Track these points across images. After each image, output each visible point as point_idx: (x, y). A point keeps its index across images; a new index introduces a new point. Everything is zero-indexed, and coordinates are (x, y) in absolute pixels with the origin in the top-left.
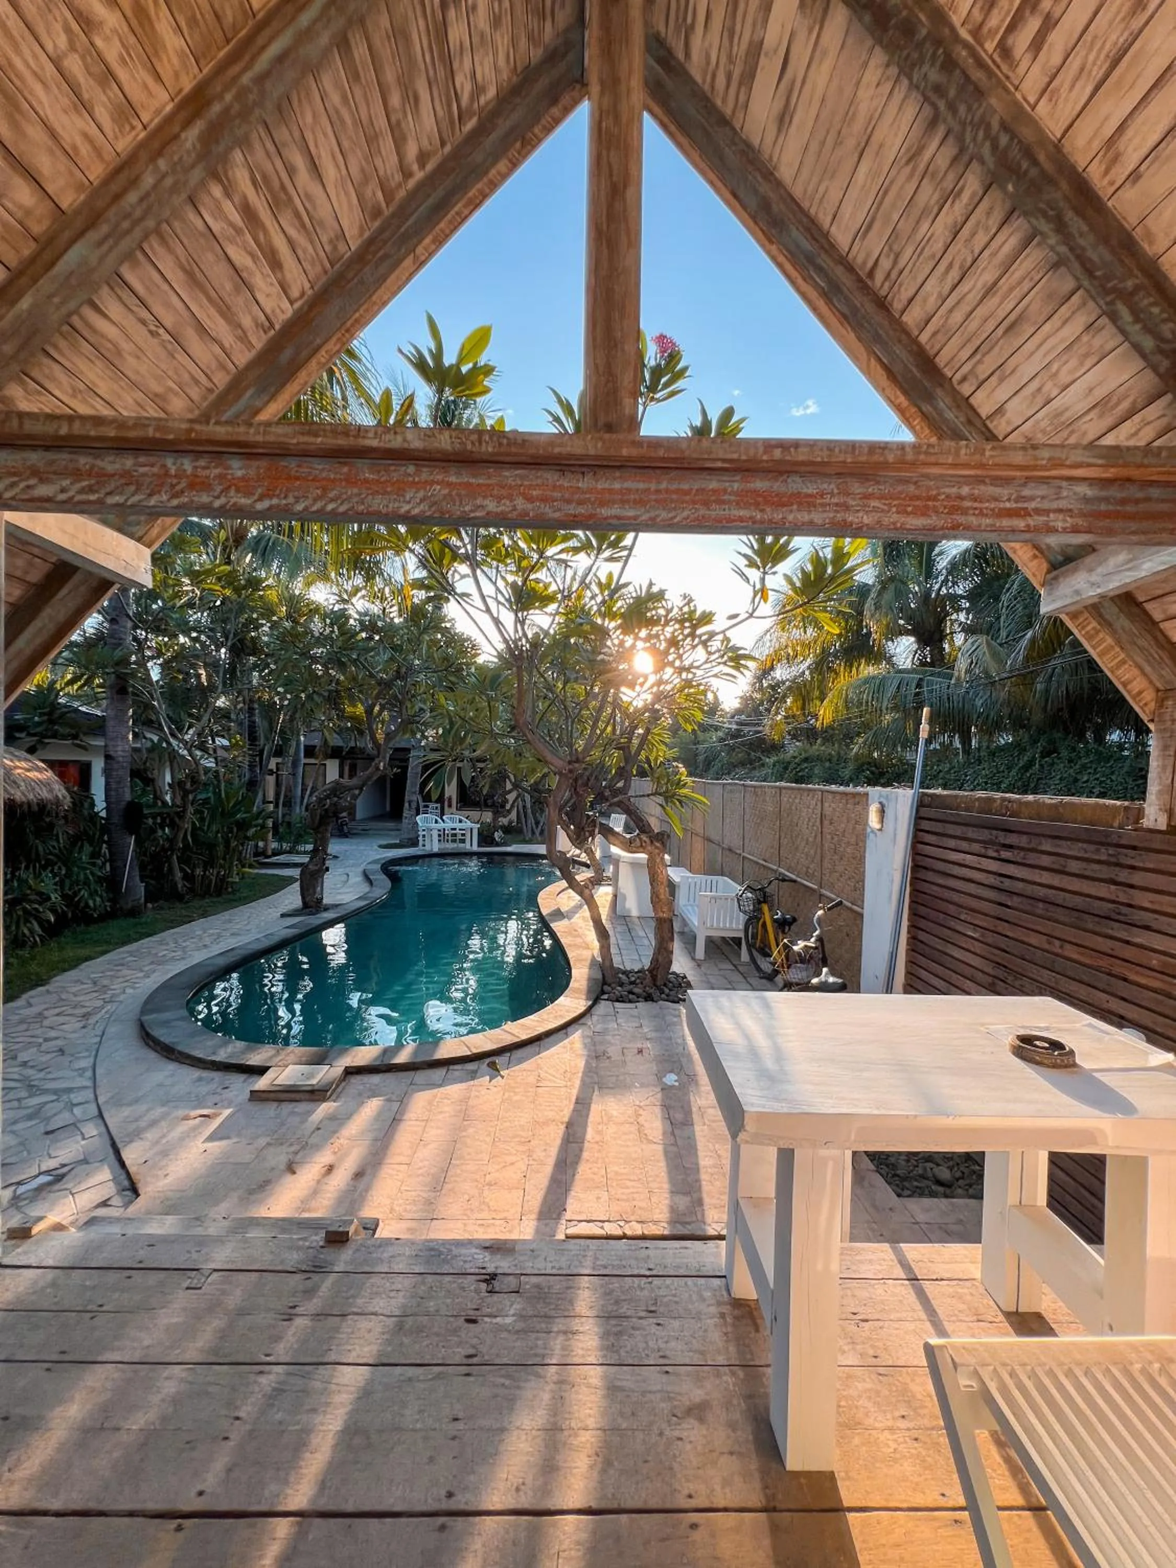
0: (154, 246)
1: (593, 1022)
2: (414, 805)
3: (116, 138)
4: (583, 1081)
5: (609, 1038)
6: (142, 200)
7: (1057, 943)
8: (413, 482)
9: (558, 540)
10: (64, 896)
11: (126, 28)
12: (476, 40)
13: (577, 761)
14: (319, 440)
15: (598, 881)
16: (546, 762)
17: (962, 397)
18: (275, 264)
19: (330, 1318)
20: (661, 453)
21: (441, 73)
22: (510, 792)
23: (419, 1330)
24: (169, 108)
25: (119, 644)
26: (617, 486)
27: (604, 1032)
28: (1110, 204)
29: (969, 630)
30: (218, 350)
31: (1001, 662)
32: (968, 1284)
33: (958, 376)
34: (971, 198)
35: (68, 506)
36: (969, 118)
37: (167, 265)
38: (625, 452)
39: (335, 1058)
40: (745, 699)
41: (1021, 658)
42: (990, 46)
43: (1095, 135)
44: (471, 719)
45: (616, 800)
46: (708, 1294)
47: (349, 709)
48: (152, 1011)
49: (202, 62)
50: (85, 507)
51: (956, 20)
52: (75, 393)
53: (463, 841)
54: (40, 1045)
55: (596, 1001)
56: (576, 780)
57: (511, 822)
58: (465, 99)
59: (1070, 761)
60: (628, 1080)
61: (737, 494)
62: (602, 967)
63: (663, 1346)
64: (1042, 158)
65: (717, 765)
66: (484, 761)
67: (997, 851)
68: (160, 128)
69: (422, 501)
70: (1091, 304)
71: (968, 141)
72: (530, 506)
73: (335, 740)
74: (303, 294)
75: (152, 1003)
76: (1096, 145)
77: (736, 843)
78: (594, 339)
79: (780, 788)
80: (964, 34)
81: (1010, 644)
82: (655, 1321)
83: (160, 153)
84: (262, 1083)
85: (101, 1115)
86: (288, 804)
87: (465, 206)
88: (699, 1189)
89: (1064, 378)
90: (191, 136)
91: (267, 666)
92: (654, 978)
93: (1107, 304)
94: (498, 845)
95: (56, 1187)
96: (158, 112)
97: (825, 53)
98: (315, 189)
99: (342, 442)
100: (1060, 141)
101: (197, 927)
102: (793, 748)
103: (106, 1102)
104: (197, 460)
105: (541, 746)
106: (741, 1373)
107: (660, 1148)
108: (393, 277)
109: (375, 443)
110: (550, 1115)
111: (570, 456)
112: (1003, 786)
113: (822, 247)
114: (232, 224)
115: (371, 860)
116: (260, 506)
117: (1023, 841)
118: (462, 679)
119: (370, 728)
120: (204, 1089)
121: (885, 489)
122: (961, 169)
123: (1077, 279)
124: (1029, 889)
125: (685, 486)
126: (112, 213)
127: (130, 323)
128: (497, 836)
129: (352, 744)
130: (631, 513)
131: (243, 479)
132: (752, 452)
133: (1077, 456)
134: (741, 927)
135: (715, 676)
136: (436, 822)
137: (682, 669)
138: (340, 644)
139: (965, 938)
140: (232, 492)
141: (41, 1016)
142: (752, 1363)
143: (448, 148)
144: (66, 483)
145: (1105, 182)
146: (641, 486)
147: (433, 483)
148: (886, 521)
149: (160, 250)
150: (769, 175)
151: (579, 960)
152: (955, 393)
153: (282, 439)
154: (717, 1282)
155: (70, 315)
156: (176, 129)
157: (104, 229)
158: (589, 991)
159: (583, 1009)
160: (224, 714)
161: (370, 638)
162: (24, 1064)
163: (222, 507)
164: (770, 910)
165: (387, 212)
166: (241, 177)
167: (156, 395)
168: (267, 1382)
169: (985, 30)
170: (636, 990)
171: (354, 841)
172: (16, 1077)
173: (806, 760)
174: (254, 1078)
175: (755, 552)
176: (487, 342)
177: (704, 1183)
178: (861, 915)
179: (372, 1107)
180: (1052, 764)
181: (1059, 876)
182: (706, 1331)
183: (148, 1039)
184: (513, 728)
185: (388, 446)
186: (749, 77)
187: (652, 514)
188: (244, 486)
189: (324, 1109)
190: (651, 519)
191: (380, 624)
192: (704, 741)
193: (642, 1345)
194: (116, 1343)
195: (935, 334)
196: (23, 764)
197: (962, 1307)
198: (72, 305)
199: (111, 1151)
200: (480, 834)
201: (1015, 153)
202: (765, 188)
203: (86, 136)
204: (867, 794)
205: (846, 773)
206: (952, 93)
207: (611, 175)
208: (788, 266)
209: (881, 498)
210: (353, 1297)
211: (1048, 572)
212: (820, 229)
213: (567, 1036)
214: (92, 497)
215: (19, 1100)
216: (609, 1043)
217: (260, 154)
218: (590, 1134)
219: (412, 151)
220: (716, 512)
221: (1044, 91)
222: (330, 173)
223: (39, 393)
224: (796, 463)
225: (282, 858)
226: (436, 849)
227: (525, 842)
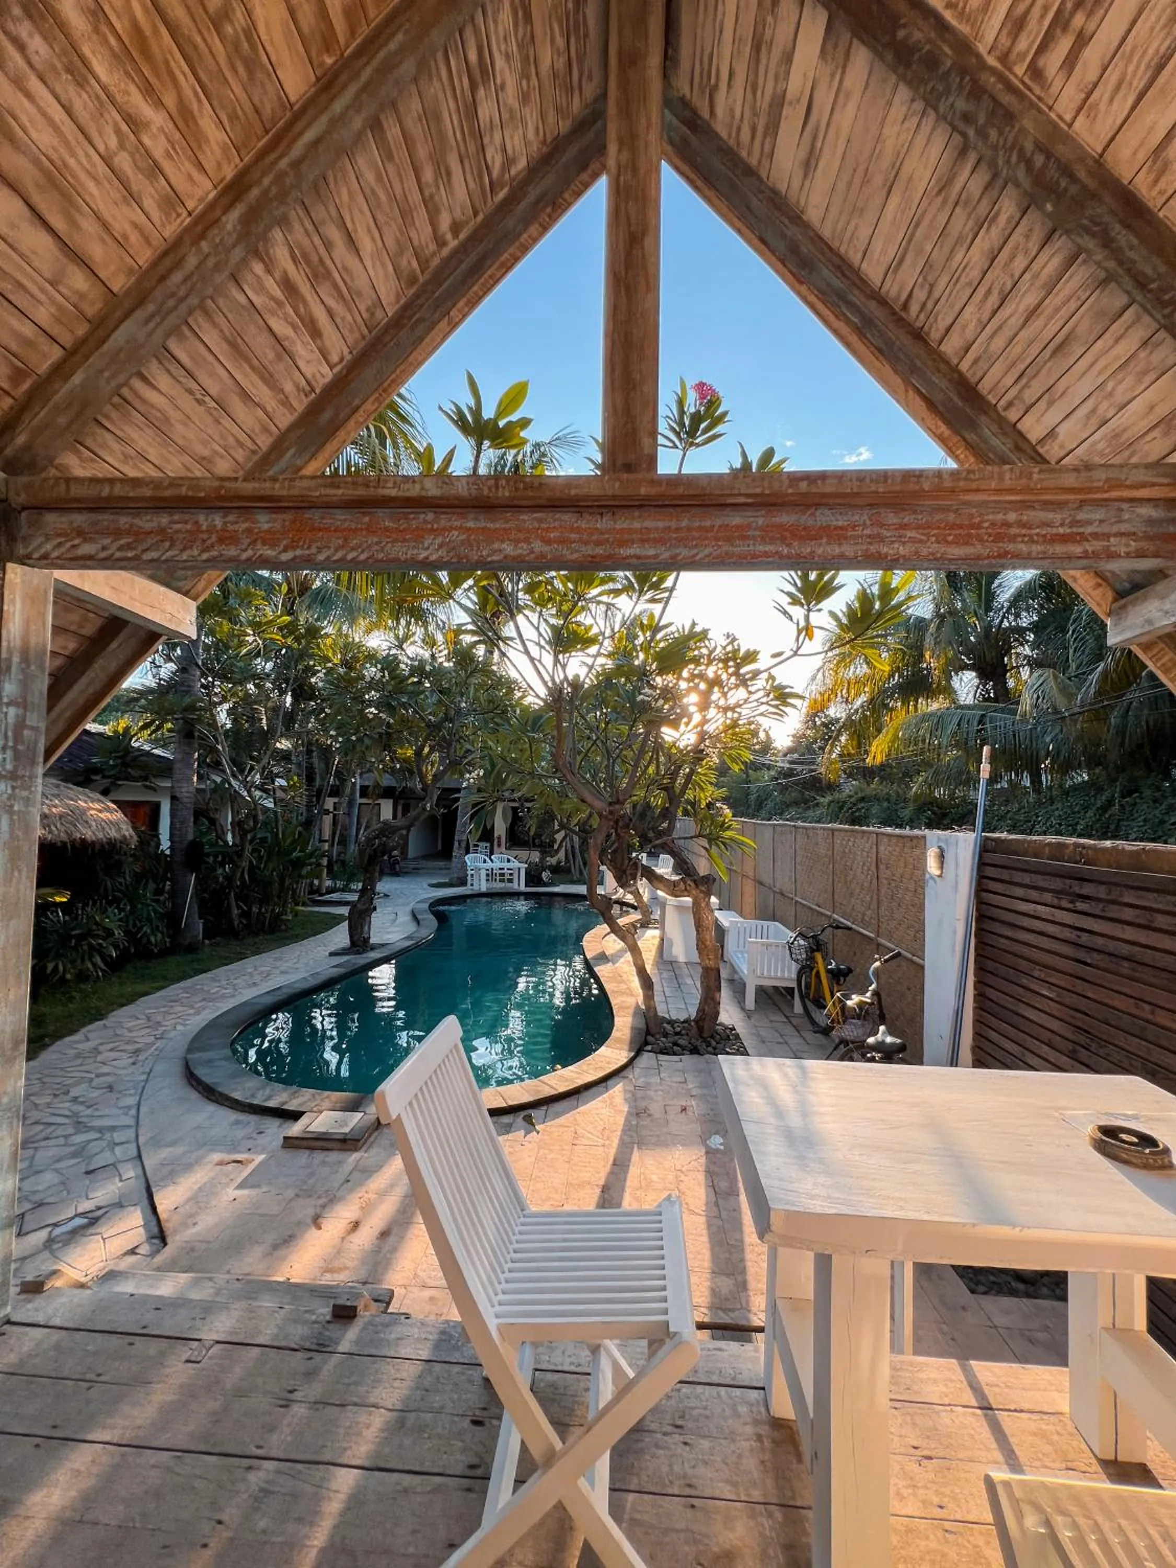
0: (199, 321)
1: (636, 1075)
2: (464, 845)
3: (163, 225)
4: (621, 1139)
5: (651, 1093)
6: (186, 280)
7: (1147, 1007)
8: (432, 530)
9: (597, 582)
10: (127, 932)
11: (171, 125)
12: (505, 116)
13: (618, 802)
14: (340, 492)
15: (645, 924)
16: (589, 803)
17: (1008, 422)
18: (315, 333)
19: (329, 1408)
20: (680, 490)
21: (472, 148)
22: (557, 832)
23: (421, 1429)
24: (212, 195)
25: (189, 691)
26: (637, 525)
27: (646, 1087)
28: (1161, 214)
29: (1035, 664)
30: (260, 413)
31: (1071, 697)
32: (1053, 1419)
33: (1003, 403)
34: (1009, 220)
35: (109, 563)
36: (1001, 142)
37: (211, 337)
38: (643, 491)
39: (369, 1107)
40: (798, 738)
41: (1092, 691)
42: (1020, 70)
43: (1141, 145)
44: (513, 760)
45: (662, 840)
46: (743, 1409)
47: (399, 751)
48: (200, 1049)
49: (243, 153)
50: (123, 564)
51: (982, 49)
52: (127, 457)
53: (510, 881)
54: (91, 1080)
55: (638, 1053)
56: (617, 822)
57: (559, 862)
58: (495, 173)
59: (1155, 801)
60: (670, 1141)
61: (760, 529)
62: (646, 1016)
63: (690, 1472)
64: (1082, 175)
65: (770, 804)
67: (1071, 902)
68: (203, 214)
69: (441, 546)
70: (1146, 319)
71: (1000, 162)
72: (546, 548)
73: (387, 781)
74: (342, 359)
75: (198, 1042)
76: (1142, 155)
77: (788, 887)
78: (612, 383)
79: (833, 830)
80: (992, 61)
81: (1081, 677)
82: (682, 1438)
83: (202, 236)
84: (296, 1129)
85: (139, 1156)
86: (343, 842)
87: (498, 269)
88: (743, 1271)
89: (1119, 398)
90: (232, 219)
91: (323, 710)
92: (701, 1030)
93: (1164, 316)
94: (545, 885)
95: (91, 1231)
96: (201, 200)
97: (848, 96)
98: (352, 262)
99: (361, 492)
100: (1101, 156)
101: (249, 964)
102: (850, 787)
103: (146, 1143)
104: (225, 516)
105: (580, 788)
106: (778, 1514)
107: (703, 1220)
108: (427, 340)
109: (393, 493)
110: (586, 1176)
111: (586, 498)
112: (1079, 827)
113: (854, 284)
114: (273, 298)
115: (419, 899)
116: (285, 557)
117: (1102, 892)
118: (508, 721)
119: (420, 770)
120: (240, 1133)
121: (923, 518)
122: (995, 193)
123: (1128, 292)
124: (1111, 946)
125: (708, 523)
126: (158, 294)
127: (175, 391)
128: (545, 875)
129: (403, 785)
130: (652, 552)
131: (268, 531)
132: (776, 486)
133: (1140, 476)
134: (794, 976)
135: (762, 714)
136: (485, 861)
137: (726, 709)
138: (390, 688)
139: (1039, 998)
140: (259, 546)
141: (96, 1051)
142: (791, 1503)
143: (480, 217)
144: (106, 541)
145: (1154, 193)
146: (660, 524)
147: (452, 528)
148: (924, 551)
149: (206, 325)
150: (797, 219)
151: (623, 1008)
152: (1001, 421)
153: (305, 493)
154: (754, 1395)
155: (120, 386)
156: (218, 212)
157: (150, 308)
158: (632, 1042)
159: (623, 1061)
160: (285, 756)
161: (420, 683)
162: (75, 1100)
163: (248, 559)
164: (824, 959)
165: (421, 280)
166: (281, 254)
167: (204, 458)
168: (256, 1479)
169: (1013, 56)
170: (681, 1042)
171: (405, 879)
172: (67, 1113)
173: (862, 799)
174: (289, 1123)
175: (799, 590)
176: (524, 397)
177: (749, 1264)
178: (922, 967)
180: (1135, 804)
181: (1145, 932)
182: (740, 1457)
183: (191, 1078)
184: (557, 769)
185: (408, 494)
186: (773, 127)
187: (673, 552)
188: (270, 539)
189: (355, 1159)
190: (672, 557)
191: (428, 668)
192: (757, 780)
193: (665, 1469)
194: (109, 1421)
195: (976, 361)
196: (97, 806)
197: (1048, 1449)
198: (121, 378)
199: (145, 1195)
200: (528, 874)
201: (1052, 173)
202: (793, 231)
203: (135, 225)
204: (924, 837)
205: (907, 813)
206: (982, 119)
207: (629, 225)
208: (820, 306)
209: (918, 527)
210: (356, 1384)
211: (1115, 600)
212: (850, 266)
213: (607, 1089)
214: (130, 554)
215: (66, 1137)
216: (651, 1099)
217: (298, 234)
218: (627, 1200)
219: (445, 223)
220: (740, 548)
221: (1080, 109)
222: (366, 245)
223: (92, 460)
224: (824, 495)
225: (335, 896)
226: (484, 889)
227: (573, 882)
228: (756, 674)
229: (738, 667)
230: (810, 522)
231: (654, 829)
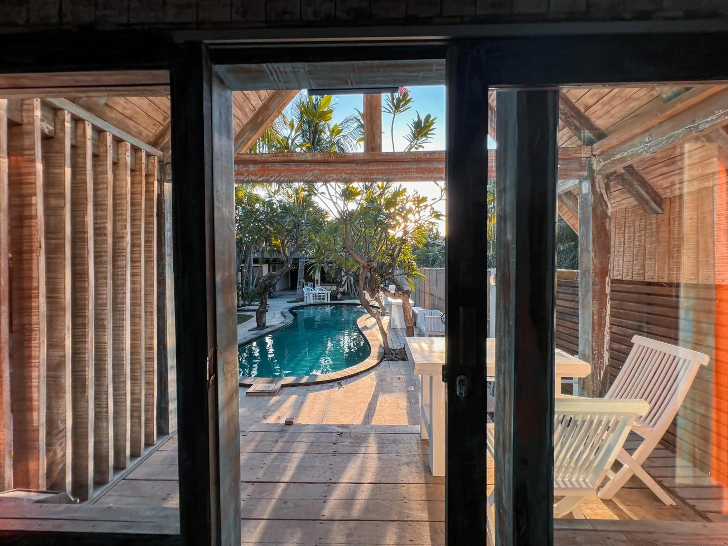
1: (380, 368)
2: (302, 283)
4: (375, 389)
5: (387, 374)
13: (371, 261)
14: (278, 158)
15: (383, 315)
16: (359, 262)
19: (290, 443)
20: (389, 157)
22: (344, 276)
23: (318, 445)
26: (376, 168)
27: (384, 372)
38: (377, 158)
39: (278, 381)
44: (327, 245)
45: (388, 277)
47: (274, 242)
53: (323, 299)
55: (381, 361)
56: (370, 269)
57: (345, 290)
60: (394, 389)
62: (384, 348)
63: (397, 450)
65: (438, 262)
66: (332, 263)
69: (312, 175)
72: (346, 176)
73: (268, 256)
77: (442, 295)
82: (395, 444)
84: (250, 390)
94: (339, 300)
105: (355, 255)
106: (422, 456)
107: (405, 411)
110: (362, 400)
111: (359, 159)
115: (284, 307)
116: (260, 179)
118: (322, 228)
119: (283, 250)
125: (398, 167)
128: (339, 296)
129: (275, 257)
131: (254, 171)
132: (420, 156)
136: (312, 290)
138: (271, 215)
140: (251, 176)
142: (425, 454)
146: (384, 168)
147: (315, 170)
151: (375, 346)
154: (417, 435)
158: (378, 357)
159: (375, 363)
163: (248, 180)
168: (272, 456)
170: (398, 356)
174: (247, 388)
179: (293, 398)
182: (412, 446)
184: (344, 248)
185: (300, 158)
187: (388, 177)
188: (254, 174)
189: (275, 399)
191: (287, 206)
192: (432, 251)
193: (390, 449)
200: (331, 296)
204: (490, 272)
210: (296, 438)
213: (369, 373)
216: (386, 376)
218: (378, 407)
220: (409, 175)
224: (434, 158)
225: (245, 308)
226: (312, 302)
227: (351, 299)
228: (426, 206)
229: (419, 204)
230: (431, 167)
231: (386, 272)
